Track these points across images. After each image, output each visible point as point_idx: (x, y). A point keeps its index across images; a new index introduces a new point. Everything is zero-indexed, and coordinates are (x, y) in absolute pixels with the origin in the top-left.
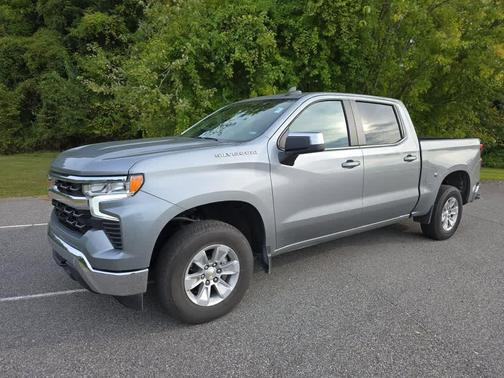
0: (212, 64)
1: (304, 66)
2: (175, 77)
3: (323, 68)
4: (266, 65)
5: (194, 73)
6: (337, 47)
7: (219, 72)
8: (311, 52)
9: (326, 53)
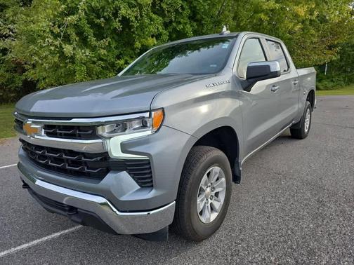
0: (102, 19)
1: (171, 22)
2: (71, 32)
3: (186, 24)
4: (147, 21)
5: (87, 28)
6: (195, 7)
7: (108, 27)
8: (177, 11)
9: (187, 12)
